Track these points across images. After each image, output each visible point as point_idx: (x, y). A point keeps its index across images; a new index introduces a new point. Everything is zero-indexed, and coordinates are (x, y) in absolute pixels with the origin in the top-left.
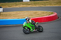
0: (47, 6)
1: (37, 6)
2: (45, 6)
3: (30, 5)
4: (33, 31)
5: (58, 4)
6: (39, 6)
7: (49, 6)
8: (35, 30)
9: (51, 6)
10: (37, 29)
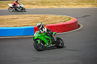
0: (62, 7)
1: (47, 7)
2: (59, 7)
4: (49, 46)
5: (79, 4)
6: (50, 7)
7: (65, 7)
8: (51, 45)
9: (69, 7)
10: (55, 44)
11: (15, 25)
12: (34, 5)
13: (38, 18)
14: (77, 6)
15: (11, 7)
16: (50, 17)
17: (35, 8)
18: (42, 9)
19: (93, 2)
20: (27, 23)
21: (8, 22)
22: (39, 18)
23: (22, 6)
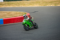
0: (21, 6)
1: (11, 6)
3: (4, 6)
5: (31, 5)
6: (13, 6)
7: (23, 6)
9: (25, 6)
12: (3, 5)
13: (5, 13)
14: (30, 6)
16: (13, 12)
17: (4, 7)
18: (8, 8)
19: (40, 3)
22: (7, 13)
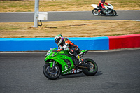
1: (128, 9)
6: (132, 9)
8: (74, 71)
10: (80, 69)
11: (82, 35)
13: (114, 25)
15: (96, 9)
16: (132, 23)
20: (98, 32)
21: (71, 29)
23: (112, 7)
